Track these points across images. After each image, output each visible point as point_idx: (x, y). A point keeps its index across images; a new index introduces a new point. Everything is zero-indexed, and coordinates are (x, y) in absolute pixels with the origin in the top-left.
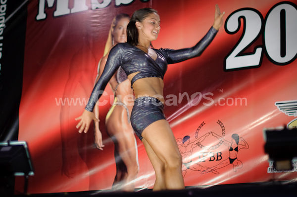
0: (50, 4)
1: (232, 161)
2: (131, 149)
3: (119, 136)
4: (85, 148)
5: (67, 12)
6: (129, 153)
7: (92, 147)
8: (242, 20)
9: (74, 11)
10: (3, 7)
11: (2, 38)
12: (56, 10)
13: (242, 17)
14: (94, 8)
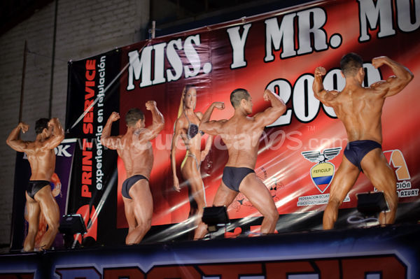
0: (137, 78)
2: (200, 191)
3: (191, 181)
4: (167, 191)
5: (150, 83)
6: (199, 194)
7: (172, 189)
8: (277, 88)
9: (155, 82)
10: (102, 80)
11: (102, 105)
12: (141, 82)
13: (277, 86)
14: (169, 80)
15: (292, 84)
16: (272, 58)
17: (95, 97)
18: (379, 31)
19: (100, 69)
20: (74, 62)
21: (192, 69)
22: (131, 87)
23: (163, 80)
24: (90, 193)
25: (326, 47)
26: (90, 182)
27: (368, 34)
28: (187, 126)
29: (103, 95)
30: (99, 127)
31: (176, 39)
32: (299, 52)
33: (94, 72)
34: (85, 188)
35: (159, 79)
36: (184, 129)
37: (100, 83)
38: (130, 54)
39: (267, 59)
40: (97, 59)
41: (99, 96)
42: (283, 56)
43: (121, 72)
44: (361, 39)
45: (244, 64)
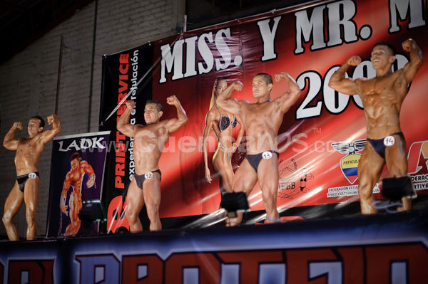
0: (169, 71)
1: (302, 189)
3: (222, 172)
4: (199, 182)
5: (181, 76)
7: (203, 181)
8: (307, 80)
9: (186, 75)
10: (135, 73)
11: (135, 98)
12: (173, 75)
13: (308, 78)
14: (200, 73)
15: (323, 76)
16: (302, 50)
17: (128, 90)
18: (410, 22)
19: (133, 62)
20: (108, 56)
21: (223, 62)
22: (163, 80)
23: (195, 73)
24: (123, 184)
25: (356, 38)
26: (123, 174)
27: (398, 25)
28: (218, 118)
29: (136, 88)
30: (132, 120)
31: (207, 32)
32: (329, 44)
33: (127, 66)
34: (118, 179)
35: (191, 72)
36: (216, 121)
37: (134, 76)
38: (162, 48)
39: (297, 52)
40: (131, 53)
41: (132, 89)
42: (313, 48)
43: (154, 65)
44: (391, 30)
45: (274, 56)
